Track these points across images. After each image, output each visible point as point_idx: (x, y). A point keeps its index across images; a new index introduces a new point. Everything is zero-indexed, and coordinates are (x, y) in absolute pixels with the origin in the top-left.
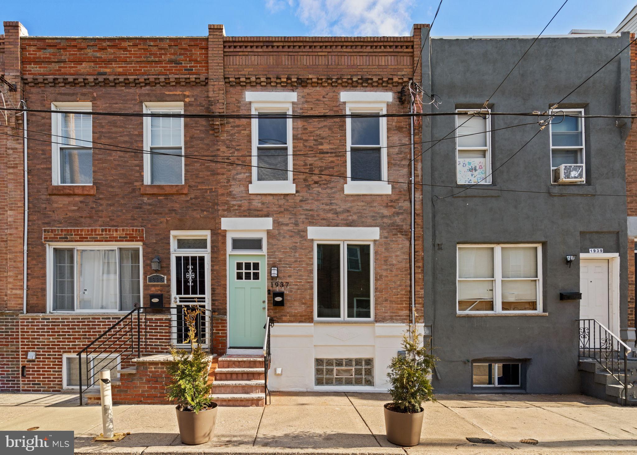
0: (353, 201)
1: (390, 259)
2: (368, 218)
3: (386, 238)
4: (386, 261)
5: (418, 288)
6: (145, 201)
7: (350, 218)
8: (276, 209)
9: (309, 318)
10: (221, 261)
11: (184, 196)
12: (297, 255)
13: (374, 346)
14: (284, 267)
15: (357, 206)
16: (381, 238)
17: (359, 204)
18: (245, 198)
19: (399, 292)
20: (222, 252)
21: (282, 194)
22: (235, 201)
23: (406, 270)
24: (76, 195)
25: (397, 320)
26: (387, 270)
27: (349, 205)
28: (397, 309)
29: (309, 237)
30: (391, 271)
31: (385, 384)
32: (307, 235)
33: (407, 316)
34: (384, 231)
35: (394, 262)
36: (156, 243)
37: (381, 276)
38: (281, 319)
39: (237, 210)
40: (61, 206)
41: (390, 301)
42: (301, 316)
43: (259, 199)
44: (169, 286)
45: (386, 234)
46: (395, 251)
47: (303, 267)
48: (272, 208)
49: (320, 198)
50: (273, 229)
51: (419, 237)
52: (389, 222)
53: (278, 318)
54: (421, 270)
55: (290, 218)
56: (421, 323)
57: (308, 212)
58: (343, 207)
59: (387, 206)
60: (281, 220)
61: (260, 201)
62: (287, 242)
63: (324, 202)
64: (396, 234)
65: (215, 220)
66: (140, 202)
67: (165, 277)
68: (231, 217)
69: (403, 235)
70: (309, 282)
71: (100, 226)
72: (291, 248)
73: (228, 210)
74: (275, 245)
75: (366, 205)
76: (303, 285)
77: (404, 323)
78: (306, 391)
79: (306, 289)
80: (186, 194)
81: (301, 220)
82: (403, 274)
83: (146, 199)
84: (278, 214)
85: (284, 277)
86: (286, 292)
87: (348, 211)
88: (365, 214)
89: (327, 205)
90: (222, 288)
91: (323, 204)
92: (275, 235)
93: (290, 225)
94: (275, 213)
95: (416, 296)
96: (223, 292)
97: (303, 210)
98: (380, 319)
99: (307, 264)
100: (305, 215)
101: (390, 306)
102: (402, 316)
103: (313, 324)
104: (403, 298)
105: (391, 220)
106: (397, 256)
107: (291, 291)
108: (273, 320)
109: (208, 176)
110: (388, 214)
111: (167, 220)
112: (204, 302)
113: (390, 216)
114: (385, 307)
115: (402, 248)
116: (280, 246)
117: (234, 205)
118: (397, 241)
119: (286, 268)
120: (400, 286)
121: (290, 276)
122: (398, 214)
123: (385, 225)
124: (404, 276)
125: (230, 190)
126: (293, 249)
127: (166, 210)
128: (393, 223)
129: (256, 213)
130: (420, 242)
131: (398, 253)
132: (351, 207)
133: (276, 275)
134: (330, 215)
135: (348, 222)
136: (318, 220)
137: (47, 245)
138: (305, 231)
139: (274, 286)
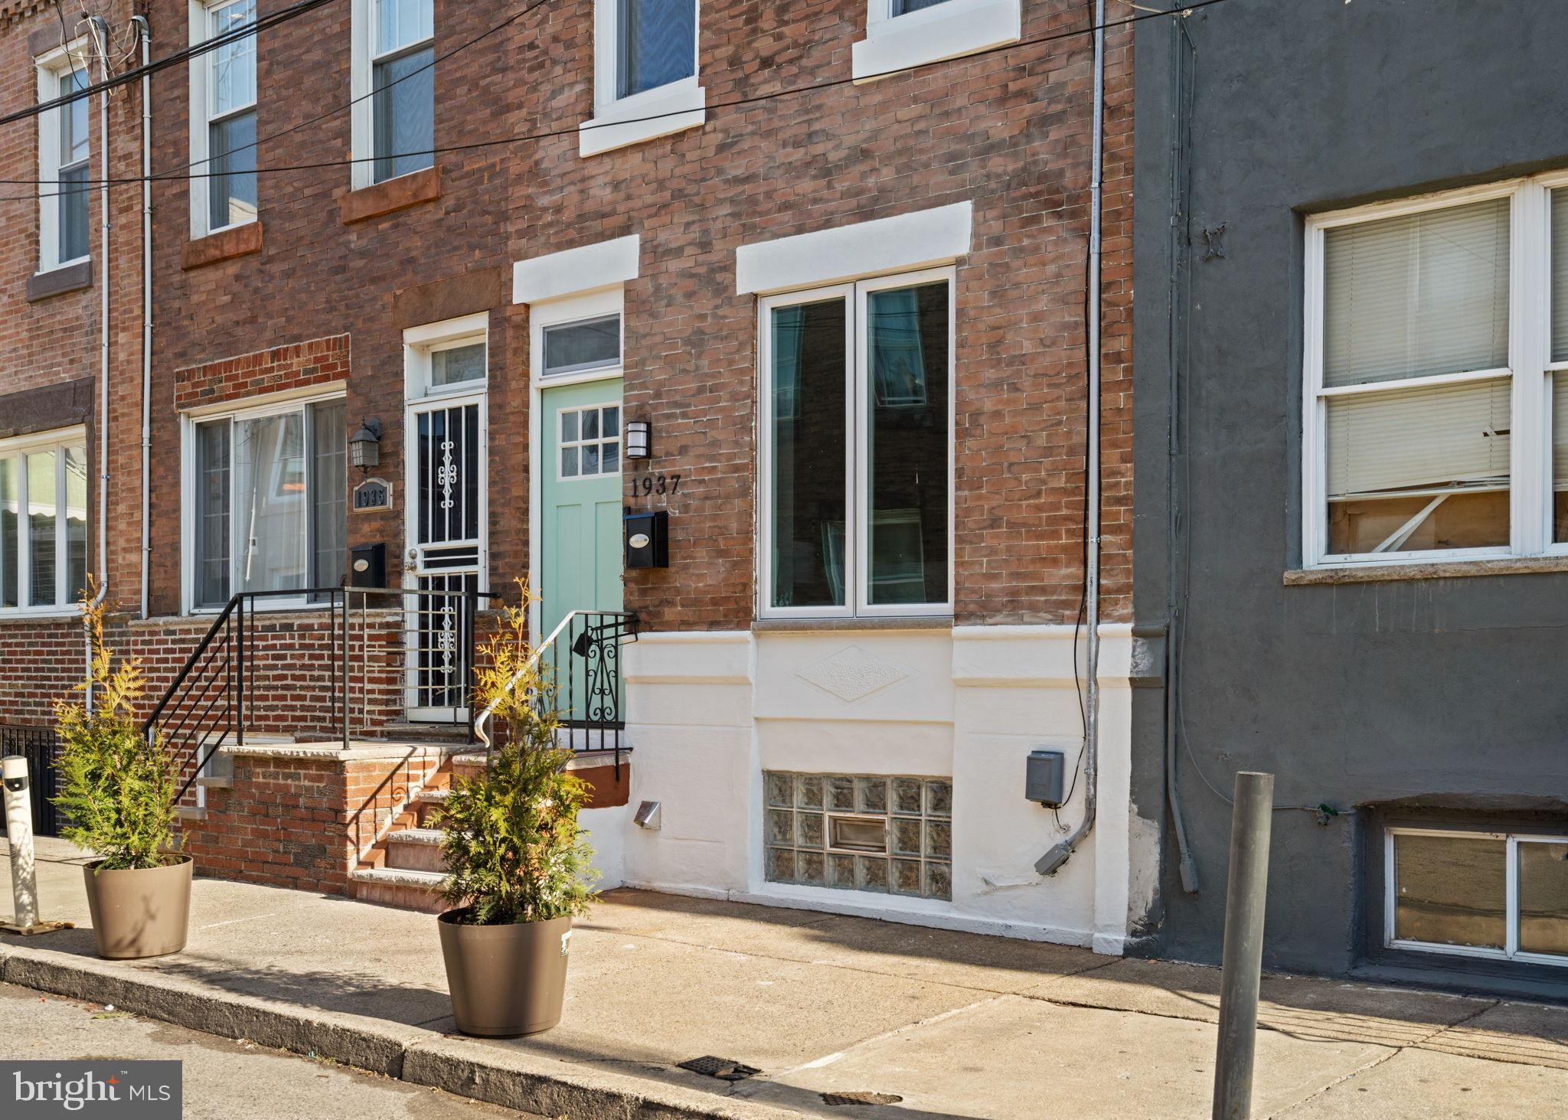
0: (884, 107)
1: (1010, 337)
2: (935, 166)
3: (997, 241)
4: (994, 346)
5: (1112, 455)
6: (353, 246)
7: (871, 181)
8: (649, 199)
9: (737, 611)
10: (511, 417)
11: (430, 207)
12: (704, 362)
13: (952, 725)
14: (669, 416)
15: (896, 126)
16: (976, 247)
17: (904, 113)
18: (572, 177)
19: (1044, 482)
20: (514, 385)
21: (666, 138)
22: (545, 193)
23: (1071, 379)
24: (225, 259)
25: (1033, 608)
26: (997, 385)
27: (869, 125)
28: (1034, 561)
29: (742, 289)
30: (1015, 388)
31: (986, 893)
32: (734, 280)
33: (1074, 589)
34: (990, 214)
35: (1028, 347)
36: (373, 377)
37: (976, 415)
38: (658, 615)
39: (550, 225)
40: (204, 297)
41: (1011, 525)
42: (715, 602)
43: (606, 173)
44: (398, 515)
45: (996, 227)
46: (1030, 298)
47: (722, 410)
48: (640, 197)
49: (777, 124)
50: (641, 276)
51: (1118, 213)
52: (1010, 168)
53: (649, 613)
54: (1125, 370)
55: (688, 225)
56: (1122, 619)
57: (740, 188)
58: (850, 140)
59: (1004, 98)
60: (663, 237)
61: (608, 179)
62: (677, 320)
63: (787, 134)
64: (1035, 220)
65: (499, 275)
66: (343, 251)
67: (390, 487)
68: (537, 255)
69: (1059, 215)
70: (737, 469)
71: (271, 343)
72: (688, 342)
73: (529, 232)
74: (645, 336)
75: (928, 111)
76: (719, 479)
77: (1061, 621)
78: (724, 898)
79: (728, 497)
80: (436, 200)
81: (719, 225)
82: (1058, 398)
83: (353, 237)
84: (656, 215)
85: (668, 454)
86: (674, 513)
87: (866, 154)
88: (922, 151)
89: (797, 144)
90: (513, 511)
91: (785, 145)
92: (644, 297)
93: (688, 251)
94: (645, 212)
95: (1104, 494)
96: (515, 524)
97: (727, 181)
98: (972, 607)
99: (734, 397)
100: (732, 201)
101: (1009, 549)
102: (1054, 589)
103: (747, 634)
104: (1056, 506)
105: (1015, 155)
106: (1037, 317)
107: (686, 508)
108: (638, 621)
109: (485, 122)
110: (1006, 135)
111: (395, 296)
112: (474, 562)
113: (1013, 142)
114: (992, 551)
115: (1059, 275)
116: (659, 339)
117: (545, 209)
118: (1036, 249)
119: (673, 422)
120: (1049, 451)
121: (683, 450)
122: (1044, 121)
123: (993, 185)
124: (1062, 404)
125: (537, 157)
126: (694, 346)
127: (393, 263)
128: (1024, 169)
129: (596, 225)
130: (1121, 240)
131: (1043, 304)
132: (875, 135)
133: (642, 452)
134: (806, 186)
135: (863, 199)
136: (768, 212)
137: (183, 418)
138: (729, 266)
139: (641, 491)
